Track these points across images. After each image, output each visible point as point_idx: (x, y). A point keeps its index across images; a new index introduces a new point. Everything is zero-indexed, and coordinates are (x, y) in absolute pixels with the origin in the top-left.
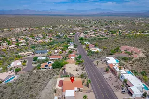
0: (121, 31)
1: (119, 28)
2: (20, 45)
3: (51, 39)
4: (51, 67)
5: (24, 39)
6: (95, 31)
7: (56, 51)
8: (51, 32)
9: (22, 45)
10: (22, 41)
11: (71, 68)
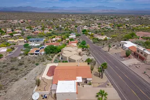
0: (128, 25)
1: (125, 22)
2: (14, 35)
3: (50, 30)
4: (43, 52)
5: (21, 29)
6: (99, 24)
7: (54, 39)
8: (51, 24)
9: (16, 35)
10: (17, 31)
11: (71, 51)
